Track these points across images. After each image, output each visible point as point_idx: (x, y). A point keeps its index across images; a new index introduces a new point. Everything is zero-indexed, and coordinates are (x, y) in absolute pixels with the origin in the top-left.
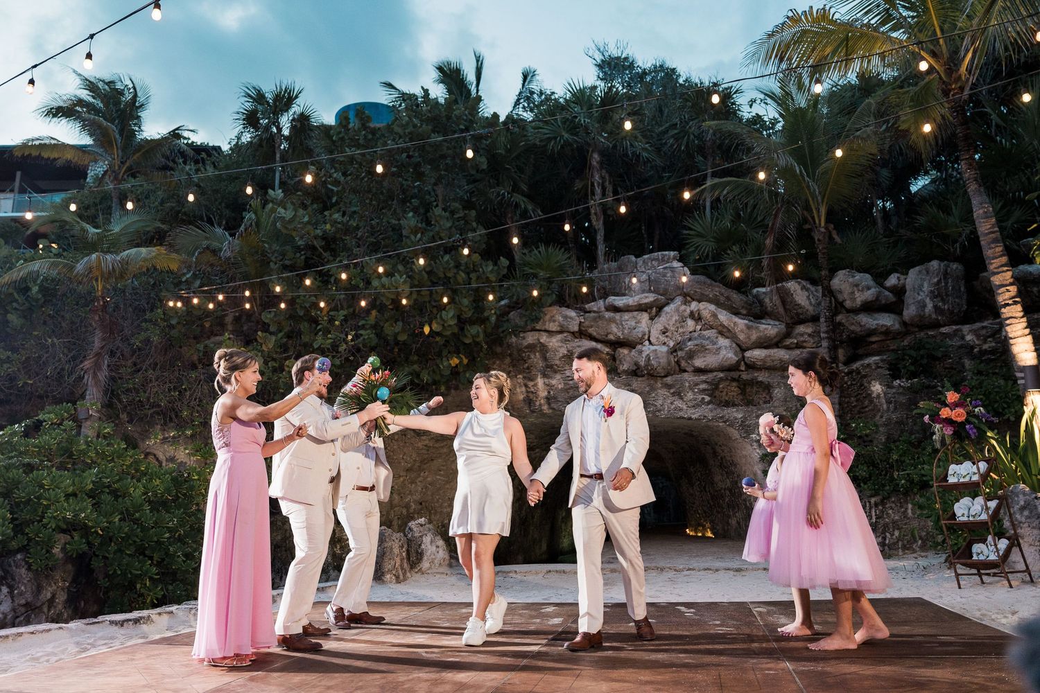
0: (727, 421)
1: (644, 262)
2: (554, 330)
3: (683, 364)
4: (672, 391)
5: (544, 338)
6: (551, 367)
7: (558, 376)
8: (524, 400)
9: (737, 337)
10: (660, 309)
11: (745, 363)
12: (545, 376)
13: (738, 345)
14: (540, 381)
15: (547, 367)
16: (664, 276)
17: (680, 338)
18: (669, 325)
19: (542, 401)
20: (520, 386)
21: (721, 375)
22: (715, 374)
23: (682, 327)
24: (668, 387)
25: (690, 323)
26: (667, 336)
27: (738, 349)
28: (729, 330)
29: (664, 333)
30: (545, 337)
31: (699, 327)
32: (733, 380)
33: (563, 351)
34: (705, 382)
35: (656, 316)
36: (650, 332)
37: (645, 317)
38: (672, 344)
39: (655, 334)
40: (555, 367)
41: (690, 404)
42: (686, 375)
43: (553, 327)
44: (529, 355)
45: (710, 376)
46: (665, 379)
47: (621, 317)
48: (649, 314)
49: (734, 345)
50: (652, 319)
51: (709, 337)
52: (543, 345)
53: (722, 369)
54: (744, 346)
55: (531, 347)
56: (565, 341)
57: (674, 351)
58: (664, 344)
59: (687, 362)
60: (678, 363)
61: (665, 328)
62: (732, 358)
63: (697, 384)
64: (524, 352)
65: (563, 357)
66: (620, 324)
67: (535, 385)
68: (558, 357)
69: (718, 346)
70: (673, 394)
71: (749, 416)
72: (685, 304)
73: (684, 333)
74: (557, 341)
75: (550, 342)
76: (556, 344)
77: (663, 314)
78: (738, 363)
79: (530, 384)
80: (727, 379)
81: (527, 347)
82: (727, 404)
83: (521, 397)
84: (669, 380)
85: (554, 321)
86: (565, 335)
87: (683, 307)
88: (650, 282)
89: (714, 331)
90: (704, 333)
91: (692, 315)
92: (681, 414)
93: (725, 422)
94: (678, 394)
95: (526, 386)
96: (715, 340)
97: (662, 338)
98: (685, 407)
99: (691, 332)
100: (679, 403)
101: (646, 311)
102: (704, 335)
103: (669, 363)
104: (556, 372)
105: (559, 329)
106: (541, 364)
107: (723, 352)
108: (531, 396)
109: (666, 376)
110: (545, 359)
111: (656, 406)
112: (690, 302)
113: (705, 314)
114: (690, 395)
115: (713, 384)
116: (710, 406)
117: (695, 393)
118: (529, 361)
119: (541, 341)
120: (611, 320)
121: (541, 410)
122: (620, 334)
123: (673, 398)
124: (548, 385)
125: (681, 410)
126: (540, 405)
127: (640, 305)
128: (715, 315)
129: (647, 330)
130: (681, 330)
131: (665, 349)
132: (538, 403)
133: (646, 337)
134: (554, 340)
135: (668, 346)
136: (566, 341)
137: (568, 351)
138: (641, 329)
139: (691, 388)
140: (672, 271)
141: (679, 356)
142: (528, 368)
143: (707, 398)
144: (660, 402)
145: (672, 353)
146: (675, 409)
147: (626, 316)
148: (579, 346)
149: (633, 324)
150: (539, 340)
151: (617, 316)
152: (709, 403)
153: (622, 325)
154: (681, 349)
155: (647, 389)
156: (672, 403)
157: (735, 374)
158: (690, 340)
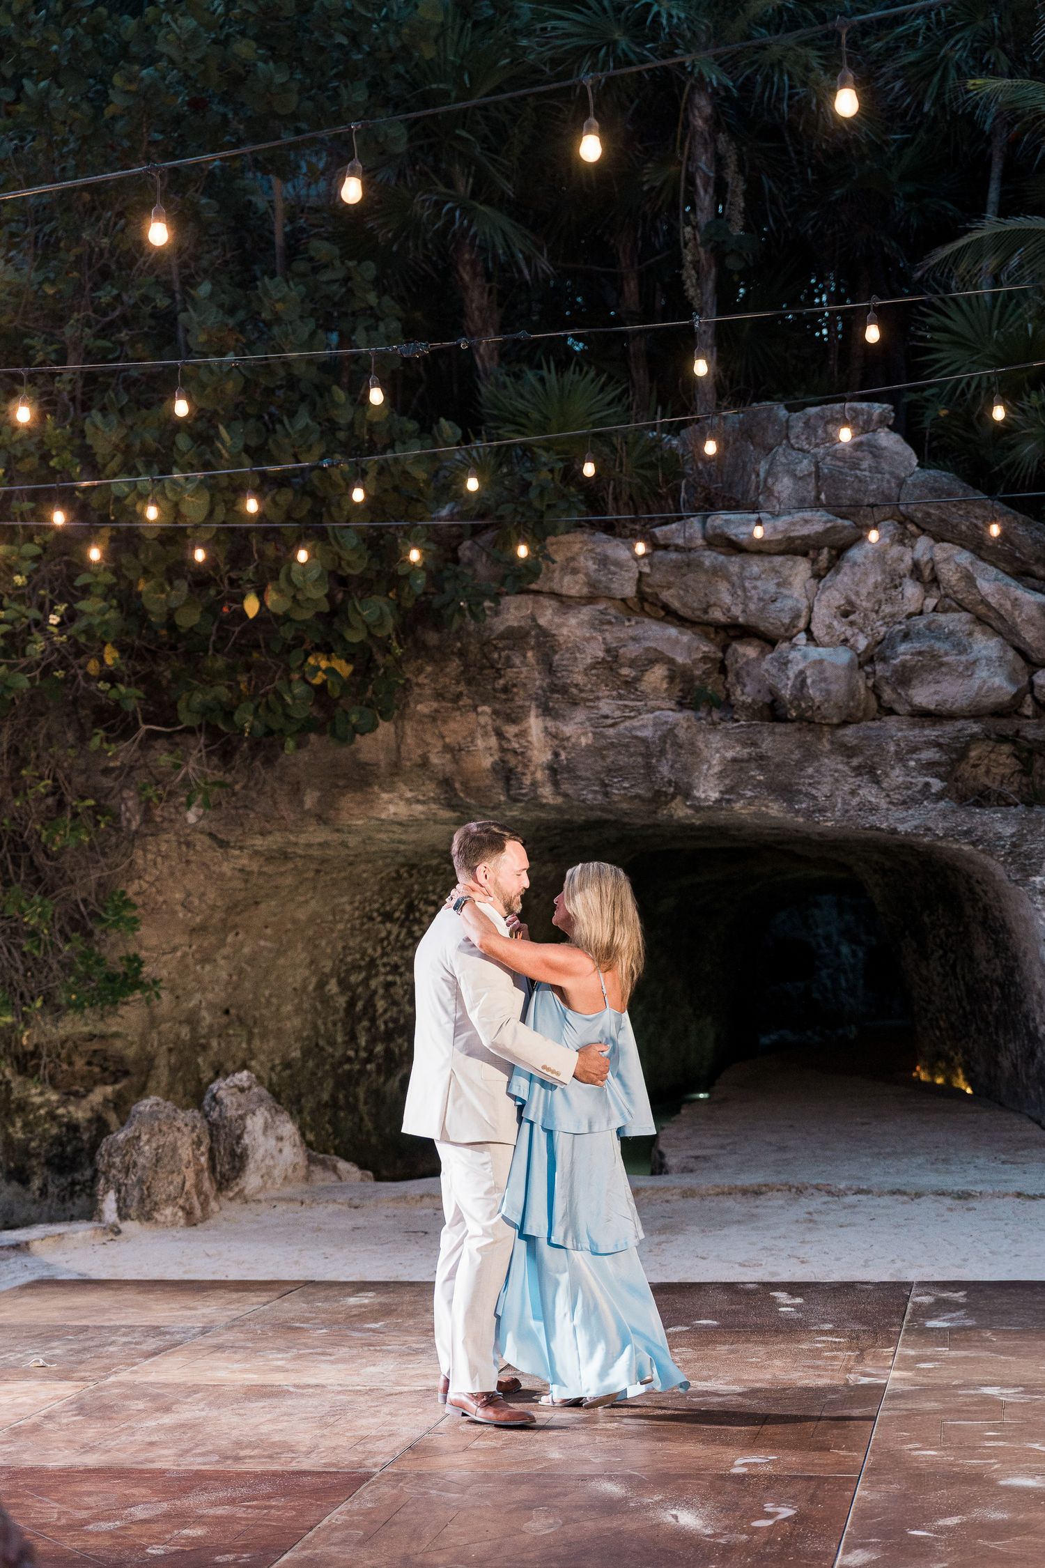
0: (980, 840)
1: (807, 423)
2: (573, 592)
3: (888, 694)
4: (855, 762)
5: (547, 616)
6: (563, 690)
7: (580, 715)
8: (494, 769)
9: (1018, 635)
10: (840, 551)
11: (1035, 699)
12: (547, 711)
13: (1021, 653)
14: (535, 725)
15: (554, 688)
16: (855, 466)
17: (884, 629)
18: (857, 594)
19: (539, 775)
20: (485, 735)
21: (975, 728)
22: (959, 724)
23: (890, 600)
24: (848, 751)
25: (912, 591)
26: (852, 624)
27: (1020, 663)
28: (1001, 617)
29: (845, 614)
30: (549, 612)
31: (931, 603)
32: (1003, 739)
33: (596, 651)
34: (938, 745)
35: (828, 569)
36: (811, 610)
37: (801, 570)
38: (862, 643)
39: (823, 616)
40: (574, 691)
41: (896, 797)
42: (891, 721)
43: (572, 586)
44: (508, 658)
45: (950, 728)
46: (841, 732)
47: (743, 568)
48: (814, 561)
49: (1011, 654)
50: (818, 576)
51: (952, 633)
52: (544, 633)
53: (976, 714)
54: (1036, 657)
55: (516, 637)
56: (600, 623)
57: (867, 660)
58: (845, 641)
59: (894, 690)
60: (875, 690)
61: (850, 602)
62: (1000, 688)
63: (915, 750)
64: (496, 648)
65: (593, 666)
66: (737, 587)
67: (523, 734)
68: (581, 667)
69: (971, 657)
70: (858, 771)
71: (1031, 832)
72: (901, 542)
73: (893, 615)
74: (581, 624)
75: (559, 626)
76: (578, 633)
77: (846, 567)
78: (1018, 699)
79: (511, 730)
80: (988, 737)
81: (501, 637)
82: (982, 798)
83: (487, 762)
84: (849, 734)
85: (575, 571)
86: (601, 607)
87: (896, 550)
88: (818, 477)
89: (965, 616)
90: (942, 618)
91: (916, 570)
92: (873, 819)
93: (974, 843)
94: (870, 772)
95: (500, 734)
96: (965, 641)
97: (840, 627)
98: (883, 804)
99: (910, 616)
100: (869, 793)
101: (805, 555)
102: (940, 627)
103: (852, 694)
104: (575, 703)
105: (585, 591)
106: (538, 681)
107: (982, 673)
108: (513, 761)
109: (844, 723)
110: (549, 668)
111: (815, 798)
112: (915, 537)
113: (949, 574)
114: (897, 776)
115: (955, 750)
116: (942, 804)
117: (908, 771)
118: (510, 673)
119: (542, 621)
120: (718, 572)
121: (536, 797)
122: (737, 611)
123: (857, 781)
124: (555, 736)
125: (874, 809)
126: (534, 784)
127: (791, 540)
128: (969, 579)
129: (804, 604)
130: (887, 609)
131: (843, 657)
132: (527, 781)
133: (802, 623)
134: (573, 621)
135: (853, 648)
136: (602, 623)
137: (608, 651)
138: (790, 603)
139: (901, 758)
140: (875, 456)
141: (879, 674)
142: (505, 690)
143: (937, 785)
144: (825, 789)
145: (861, 666)
146: (861, 807)
147: (756, 566)
148: (635, 639)
149: (772, 588)
150: (534, 619)
151: (734, 564)
152: (939, 797)
153: (744, 590)
154: (884, 660)
155: (797, 755)
156: (853, 793)
157: (1006, 726)
158: (906, 636)
